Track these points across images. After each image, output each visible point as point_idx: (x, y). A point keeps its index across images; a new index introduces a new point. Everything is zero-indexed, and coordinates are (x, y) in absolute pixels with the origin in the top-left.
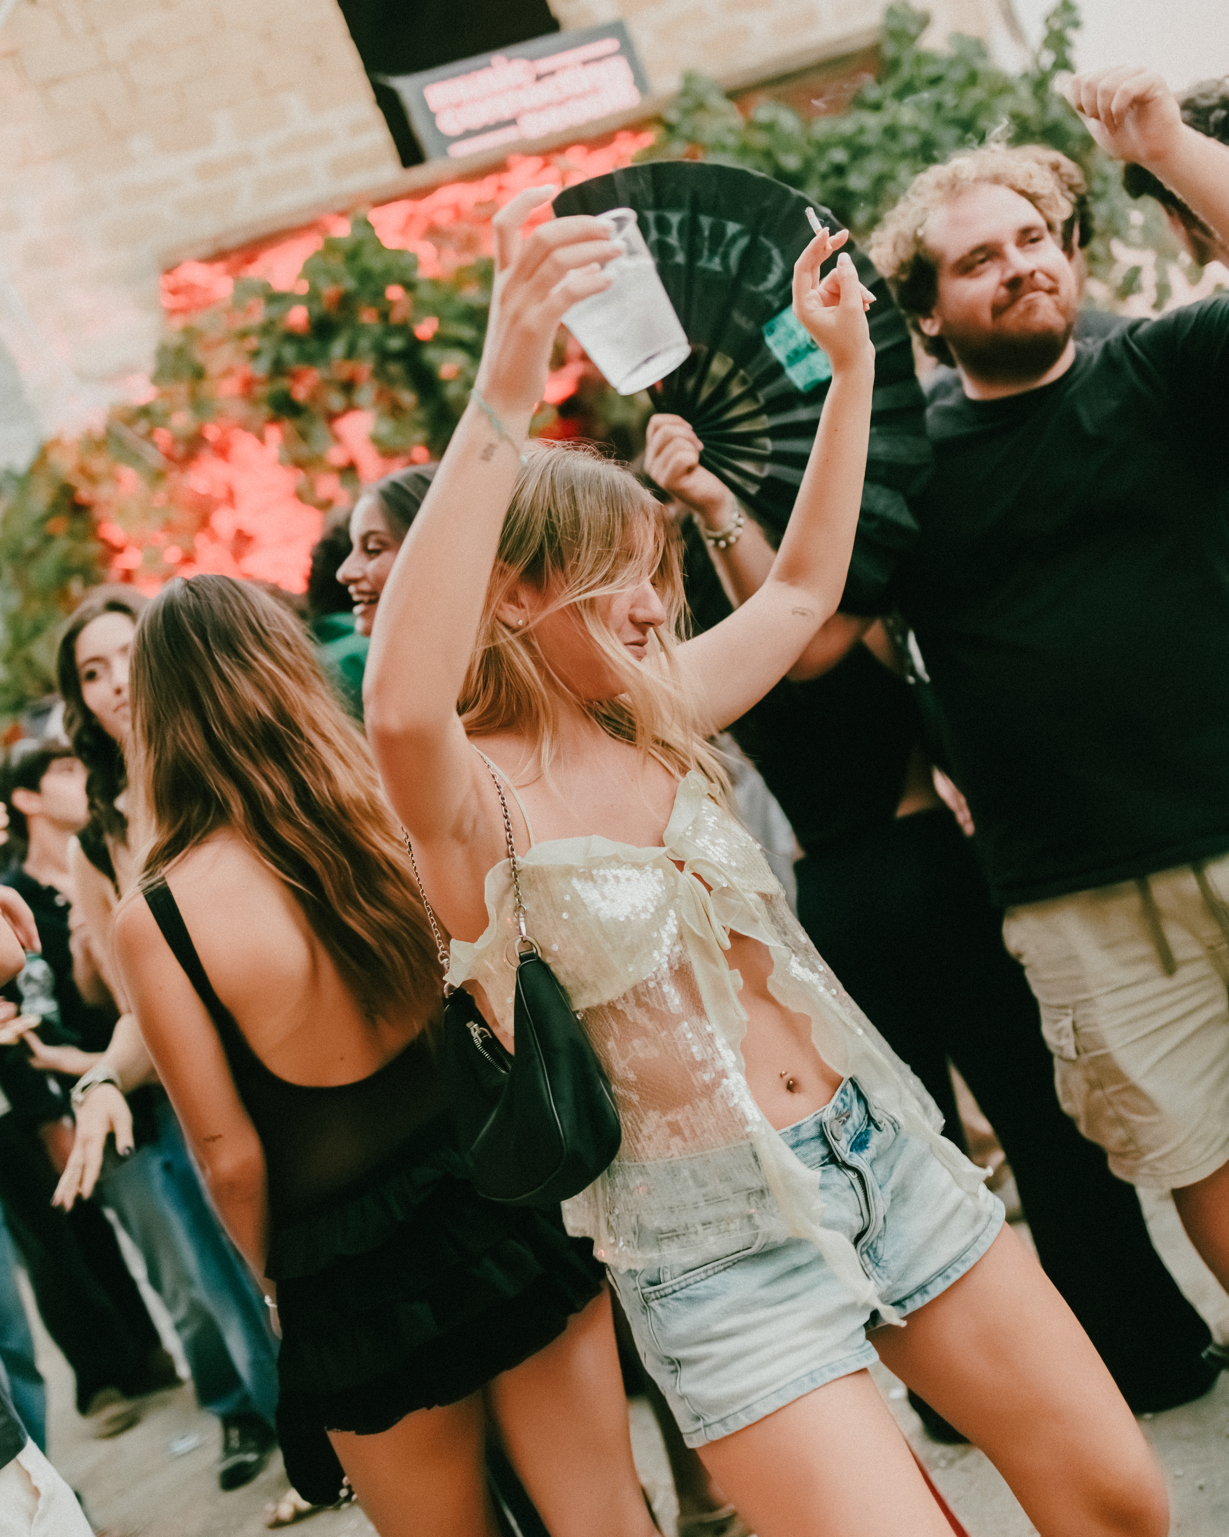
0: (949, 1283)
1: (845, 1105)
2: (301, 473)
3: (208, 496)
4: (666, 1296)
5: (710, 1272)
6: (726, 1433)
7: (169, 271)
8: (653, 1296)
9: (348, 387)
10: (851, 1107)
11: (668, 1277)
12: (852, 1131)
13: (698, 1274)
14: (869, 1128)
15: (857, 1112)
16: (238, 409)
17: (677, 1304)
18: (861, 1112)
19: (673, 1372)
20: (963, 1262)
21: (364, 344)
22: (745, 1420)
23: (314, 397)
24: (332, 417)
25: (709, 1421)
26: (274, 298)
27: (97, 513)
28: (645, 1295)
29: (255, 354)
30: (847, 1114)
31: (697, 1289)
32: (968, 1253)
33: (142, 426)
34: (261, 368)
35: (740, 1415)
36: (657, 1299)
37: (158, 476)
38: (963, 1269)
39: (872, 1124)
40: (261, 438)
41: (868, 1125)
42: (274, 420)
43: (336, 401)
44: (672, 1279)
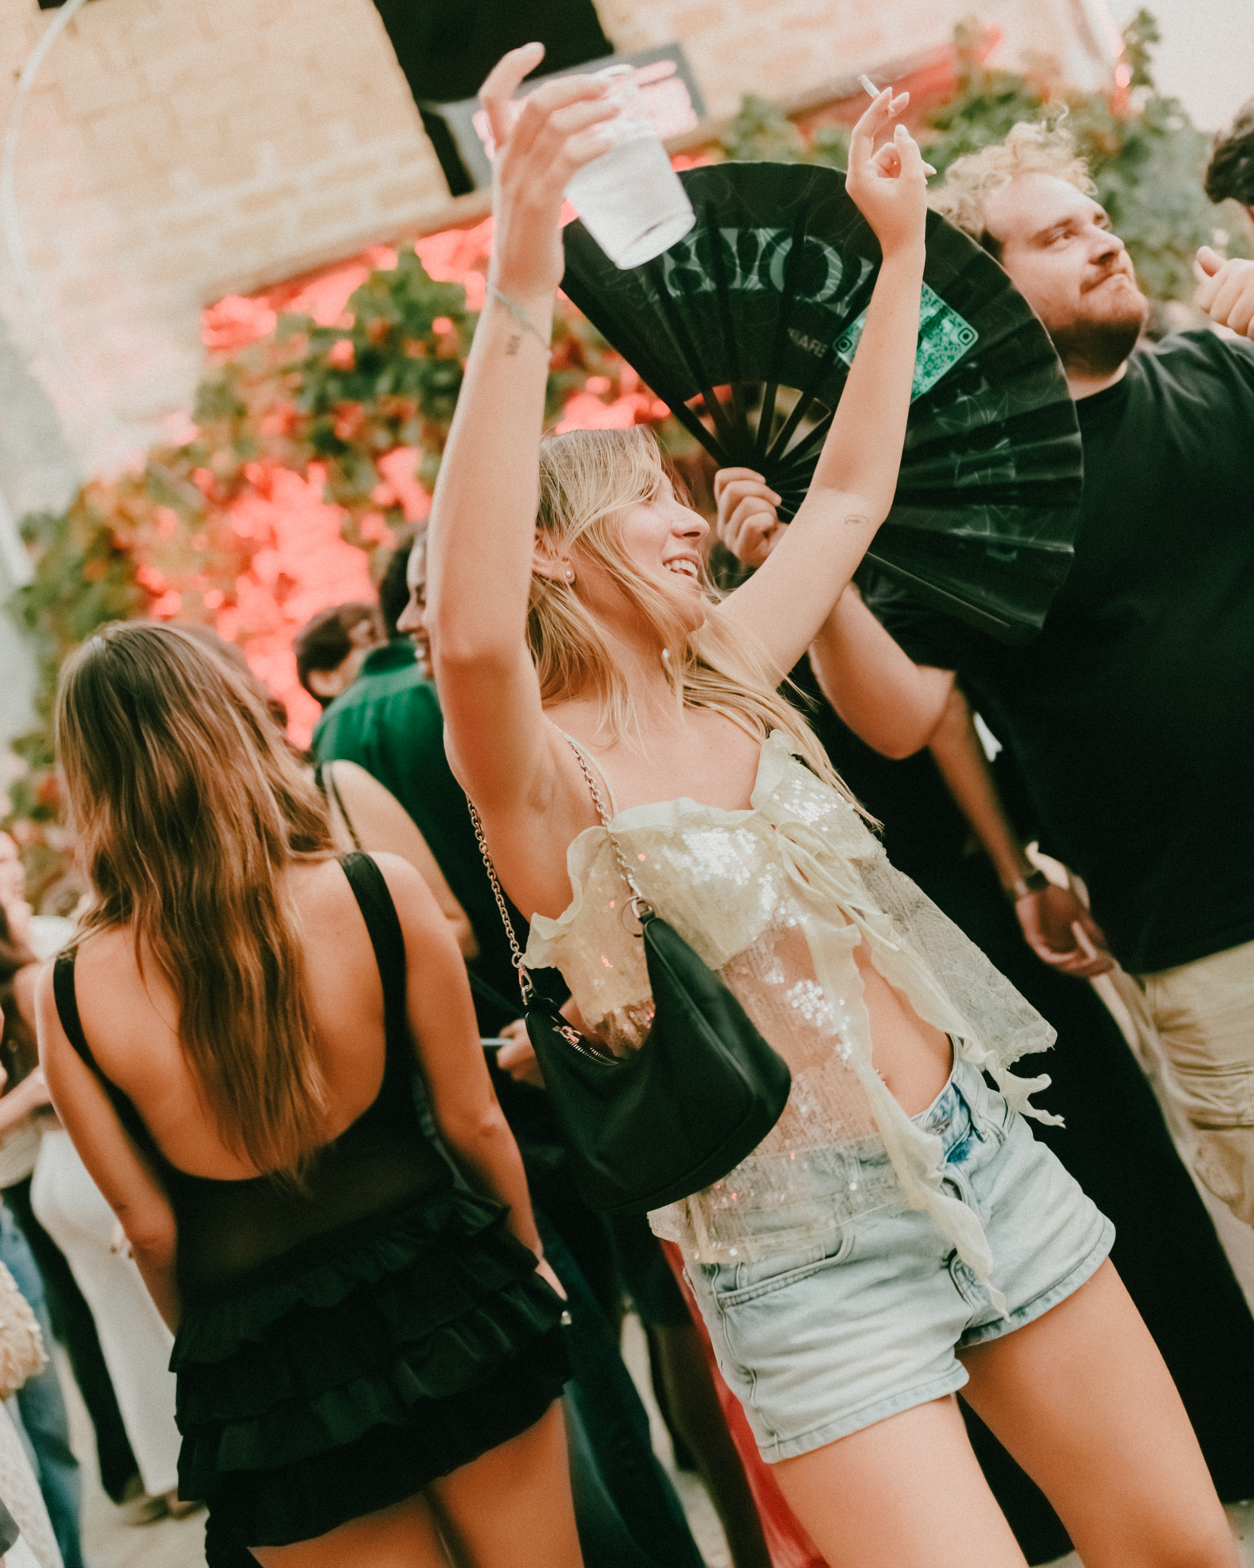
0: (1050, 1306)
1: (944, 1113)
2: (346, 512)
3: (250, 540)
4: (742, 1302)
5: (790, 1280)
6: (801, 1452)
7: (210, 306)
8: (729, 1302)
9: (394, 423)
10: (951, 1115)
11: (744, 1283)
12: (950, 1140)
13: (778, 1281)
14: (971, 1139)
15: (959, 1120)
16: (280, 448)
17: (753, 1312)
18: (962, 1120)
19: (748, 1383)
20: (1066, 1285)
21: (411, 379)
22: (820, 1440)
23: (360, 432)
24: (377, 455)
25: (782, 1438)
26: (320, 334)
27: (135, 557)
28: (720, 1302)
29: (299, 391)
30: (946, 1123)
31: (775, 1297)
32: (1072, 1276)
33: (183, 467)
34: (304, 406)
35: (815, 1434)
36: (733, 1305)
37: (198, 519)
38: (1065, 1292)
39: (974, 1133)
40: (305, 477)
41: (970, 1135)
42: (317, 459)
43: (381, 438)
44: (748, 1285)
